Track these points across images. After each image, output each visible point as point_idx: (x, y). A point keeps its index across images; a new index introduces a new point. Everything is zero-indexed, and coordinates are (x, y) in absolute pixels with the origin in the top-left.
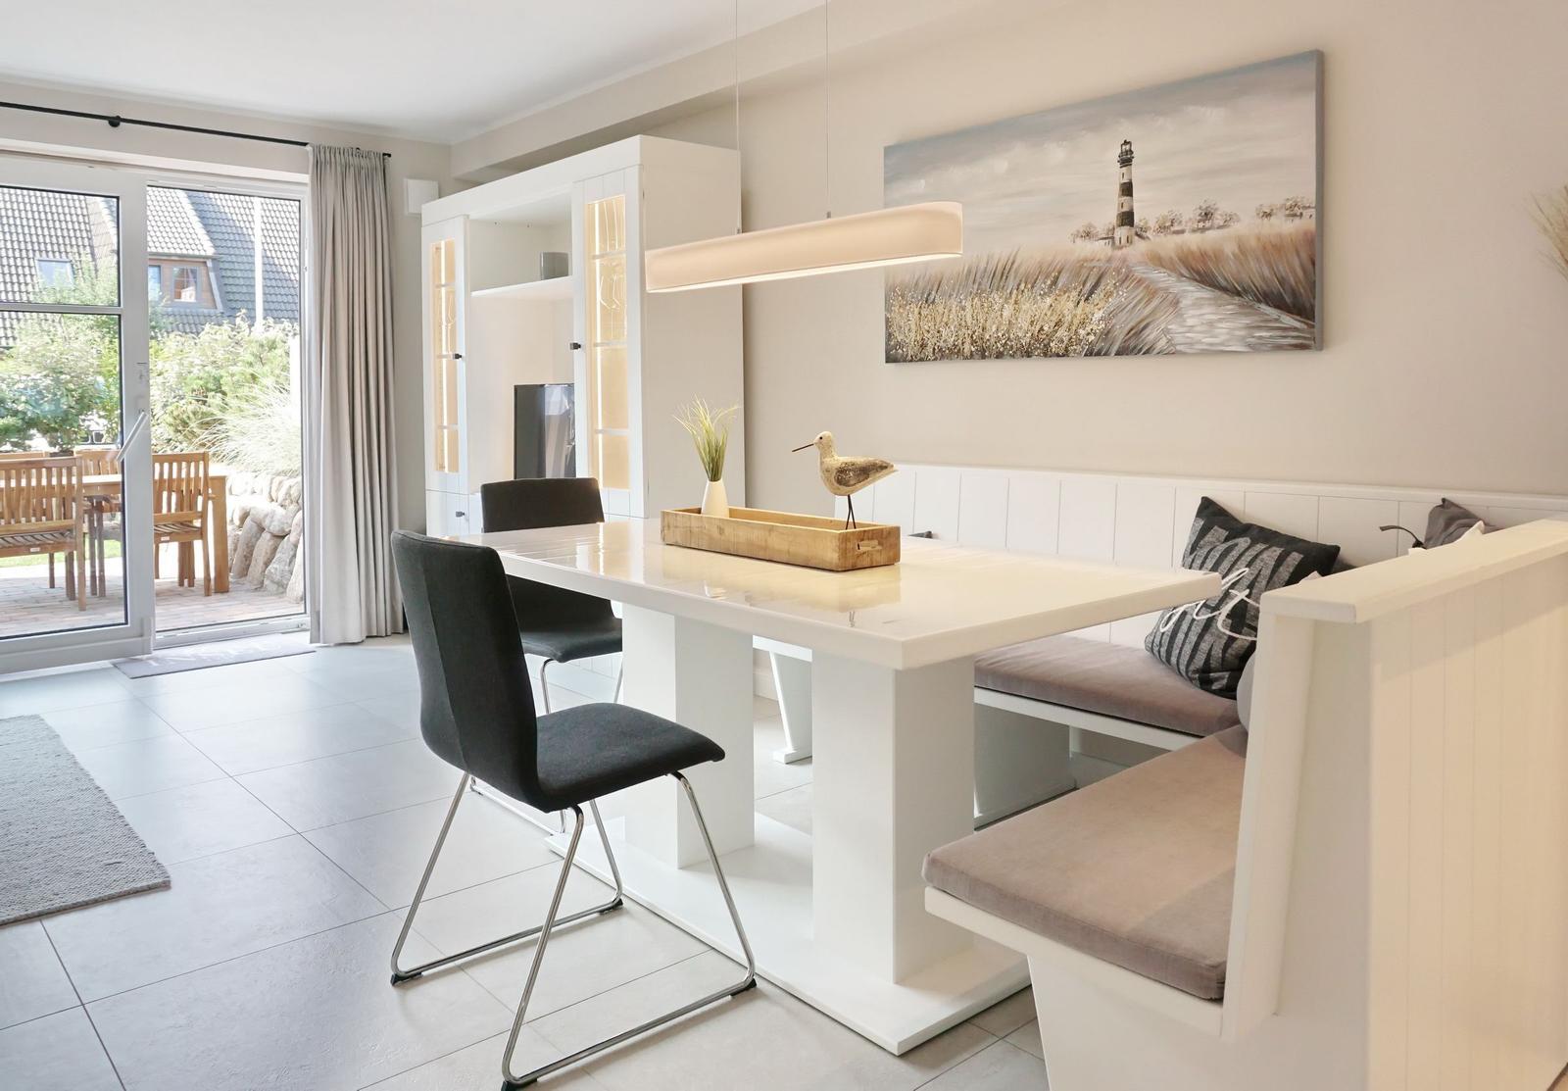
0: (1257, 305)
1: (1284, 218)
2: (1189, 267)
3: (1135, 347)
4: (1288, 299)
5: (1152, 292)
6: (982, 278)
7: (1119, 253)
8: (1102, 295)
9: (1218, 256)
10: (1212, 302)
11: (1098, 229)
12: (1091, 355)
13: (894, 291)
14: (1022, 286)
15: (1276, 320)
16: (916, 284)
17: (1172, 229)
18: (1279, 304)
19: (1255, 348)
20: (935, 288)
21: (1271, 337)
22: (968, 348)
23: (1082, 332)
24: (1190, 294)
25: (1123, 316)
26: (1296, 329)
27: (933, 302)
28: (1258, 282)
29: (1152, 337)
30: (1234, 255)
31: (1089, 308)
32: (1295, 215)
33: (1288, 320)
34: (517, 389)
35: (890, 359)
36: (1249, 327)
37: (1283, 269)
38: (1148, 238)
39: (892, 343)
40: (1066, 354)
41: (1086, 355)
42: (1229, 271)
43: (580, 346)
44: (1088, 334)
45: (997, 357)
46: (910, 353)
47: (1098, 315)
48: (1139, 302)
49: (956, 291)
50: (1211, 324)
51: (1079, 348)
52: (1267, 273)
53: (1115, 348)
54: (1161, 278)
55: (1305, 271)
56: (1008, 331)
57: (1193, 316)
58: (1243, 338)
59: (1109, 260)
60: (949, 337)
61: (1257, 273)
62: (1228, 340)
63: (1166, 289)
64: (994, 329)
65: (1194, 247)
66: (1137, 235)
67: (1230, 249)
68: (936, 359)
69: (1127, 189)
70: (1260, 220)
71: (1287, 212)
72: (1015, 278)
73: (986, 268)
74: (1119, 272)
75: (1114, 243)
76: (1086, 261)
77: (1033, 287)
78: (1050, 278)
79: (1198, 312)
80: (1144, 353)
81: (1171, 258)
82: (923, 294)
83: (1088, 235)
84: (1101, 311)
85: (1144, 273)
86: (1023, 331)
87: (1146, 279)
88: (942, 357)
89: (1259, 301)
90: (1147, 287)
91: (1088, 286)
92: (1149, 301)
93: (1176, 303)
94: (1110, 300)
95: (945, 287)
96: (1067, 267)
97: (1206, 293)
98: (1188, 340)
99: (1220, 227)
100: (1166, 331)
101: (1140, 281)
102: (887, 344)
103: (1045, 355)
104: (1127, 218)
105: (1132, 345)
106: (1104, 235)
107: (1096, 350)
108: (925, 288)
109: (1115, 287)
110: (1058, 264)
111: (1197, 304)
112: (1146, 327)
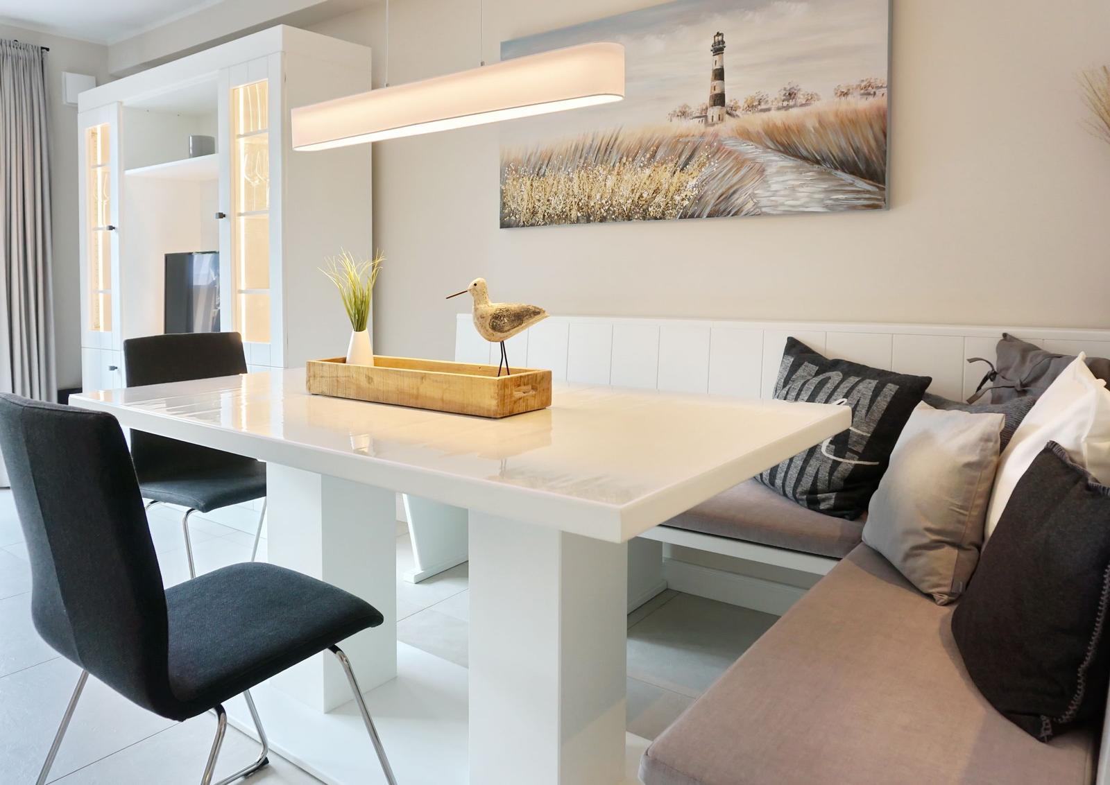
0: (834, 172)
1: (859, 97)
2: (773, 139)
3: (724, 211)
4: (862, 166)
5: (740, 162)
6: (588, 153)
7: (711, 129)
8: (696, 166)
9: (800, 130)
10: (794, 170)
11: (692, 110)
12: (685, 217)
13: (509, 167)
14: (624, 160)
16: (529, 160)
17: (759, 107)
18: (853, 170)
19: (832, 209)
20: (546, 162)
21: (846, 199)
22: (574, 214)
23: (677, 198)
24: (774, 163)
25: (714, 184)
26: (868, 192)
27: (544, 175)
28: (836, 152)
29: (740, 201)
30: (814, 128)
31: (684, 177)
32: (869, 94)
33: (862, 184)
34: (167, 257)
35: (504, 225)
36: (826, 191)
37: (858, 141)
38: (737, 115)
39: (506, 211)
40: (663, 217)
41: (680, 218)
42: (809, 143)
43: (224, 216)
44: (683, 200)
45: (601, 221)
46: (523, 219)
47: (692, 183)
48: (730, 170)
49: (564, 165)
50: (793, 189)
51: (674, 212)
52: (844, 144)
53: (706, 212)
54: (749, 150)
55: (876, 140)
56: (611, 199)
57: (777, 182)
58: (822, 200)
59: (702, 136)
60: (557, 205)
61: (835, 144)
62: (808, 202)
63: (753, 160)
64: (598, 197)
65: (779, 123)
66: (728, 113)
67: (811, 124)
68: (545, 224)
69: (719, 75)
70: (837, 99)
71: (862, 91)
72: (618, 153)
73: (591, 145)
74: (711, 145)
75: (706, 120)
76: (681, 136)
77: (633, 160)
78: (649, 152)
79: (781, 179)
80: (732, 216)
81: (758, 133)
82: (534, 168)
83: (683, 114)
84: (695, 180)
85: (733, 146)
86: (624, 197)
87: (735, 151)
88: (551, 222)
89: (836, 168)
90: (736, 158)
91: (683, 158)
92: (738, 170)
93: (762, 171)
94: (703, 169)
95: (554, 161)
96: (664, 143)
97: (789, 162)
98: (773, 203)
99: (802, 105)
100: (753, 196)
101: (730, 153)
102: (502, 212)
103: (644, 218)
104: (719, 99)
105: (722, 208)
106: (698, 115)
107: (690, 214)
108: (536, 164)
109: (708, 158)
110: (656, 140)
111: (781, 172)
112: (734, 192)
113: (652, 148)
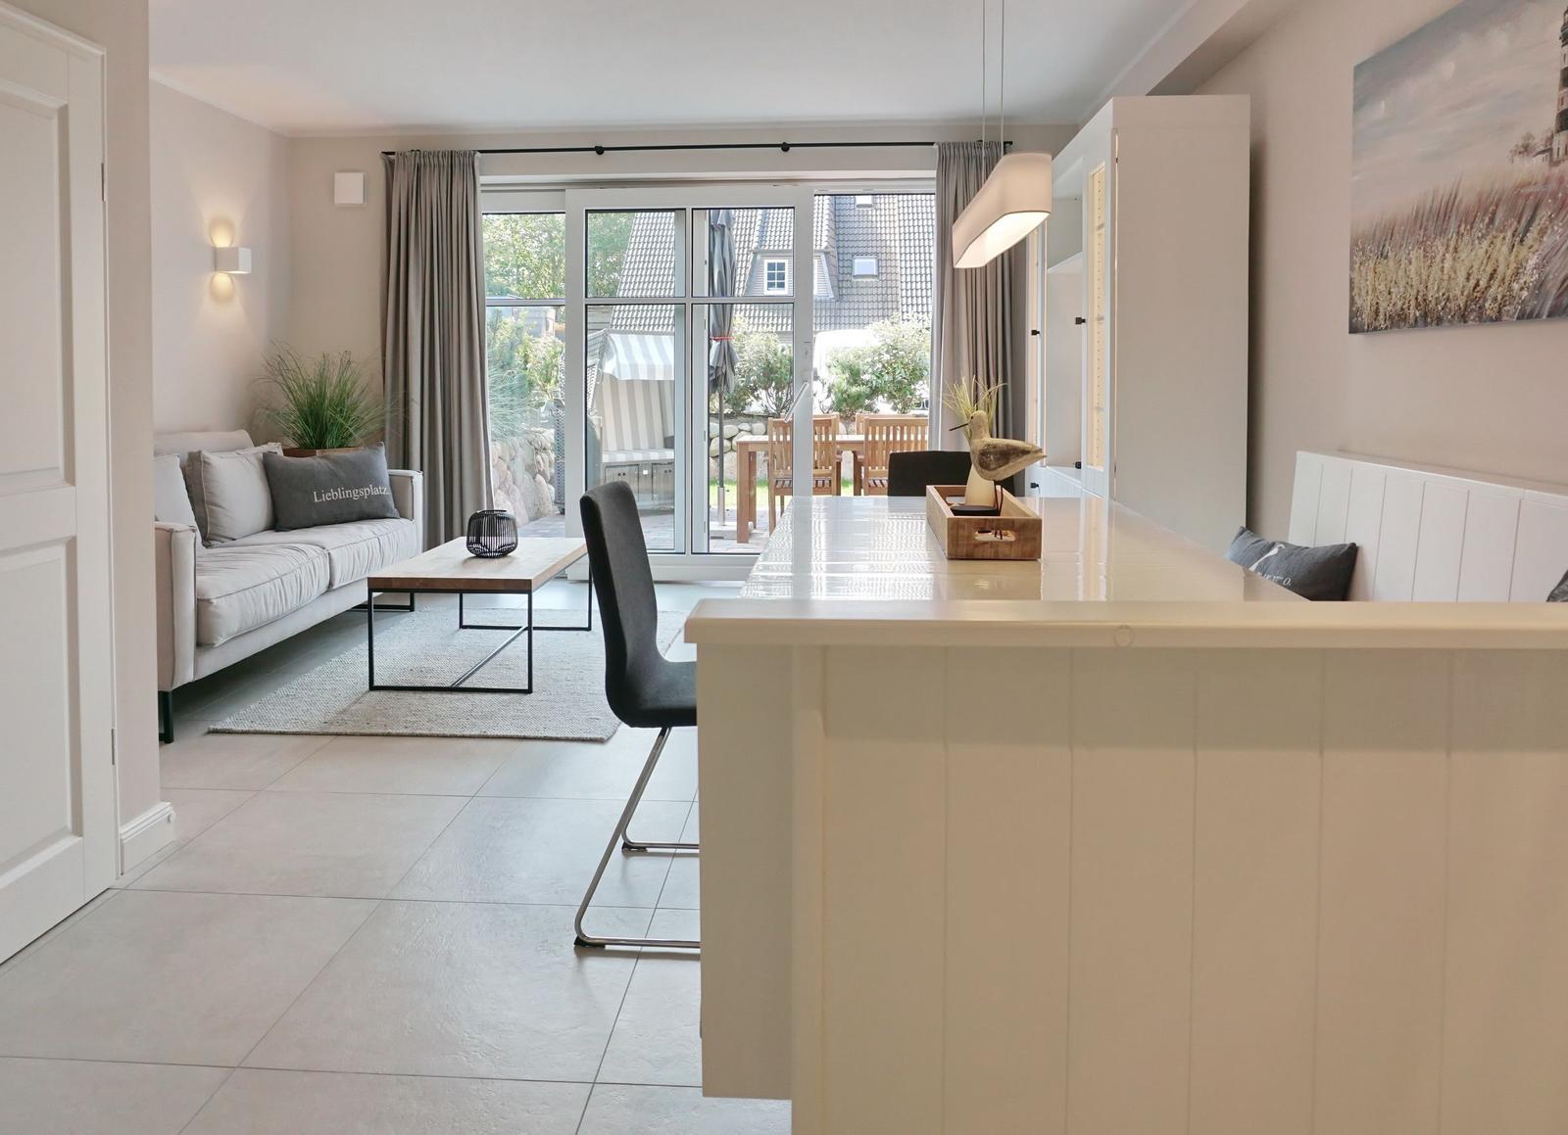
3: (1567, 305)
6: (1428, 220)
7: (1556, 170)
8: (1536, 233)
11: (1535, 141)
12: (1523, 318)
13: (1357, 246)
14: (1462, 228)
16: (1374, 235)
20: (1389, 236)
22: (1413, 313)
23: (1516, 286)
25: (1557, 262)
27: (1386, 255)
31: (1524, 251)
35: (1352, 329)
39: (1354, 309)
40: (1500, 318)
41: (1518, 318)
43: (1084, 321)
44: (1522, 289)
45: (1437, 325)
46: (1367, 320)
47: (1532, 261)
49: (1405, 238)
51: (1513, 309)
53: (1546, 312)
56: (1448, 290)
59: (1547, 181)
60: (1397, 298)
64: (1435, 287)
68: (1386, 328)
72: (1456, 218)
73: (1431, 208)
74: (1555, 198)
75: (1551, 155)
76: (1523, 185)
77: (1472, 228)
78: (1487, 215)
82: (1378, 246)
83: (1524, 149)
84: (1533, 256)
86: (1460, 288)
88: (1392, 326)
91: (1524, 221)
94: (1545, 239)
95: (1394, 235)
96: (1504, 198)
102: (1351, 311)
103: (1480, 320)
104: (1566, 120)
105: (1565, 302)
106: (1542, 148)
107: (1528, 312)
108: (1381, 238)
109: (1551, 219)
110: (1496, 193)
113: (1491, 209)
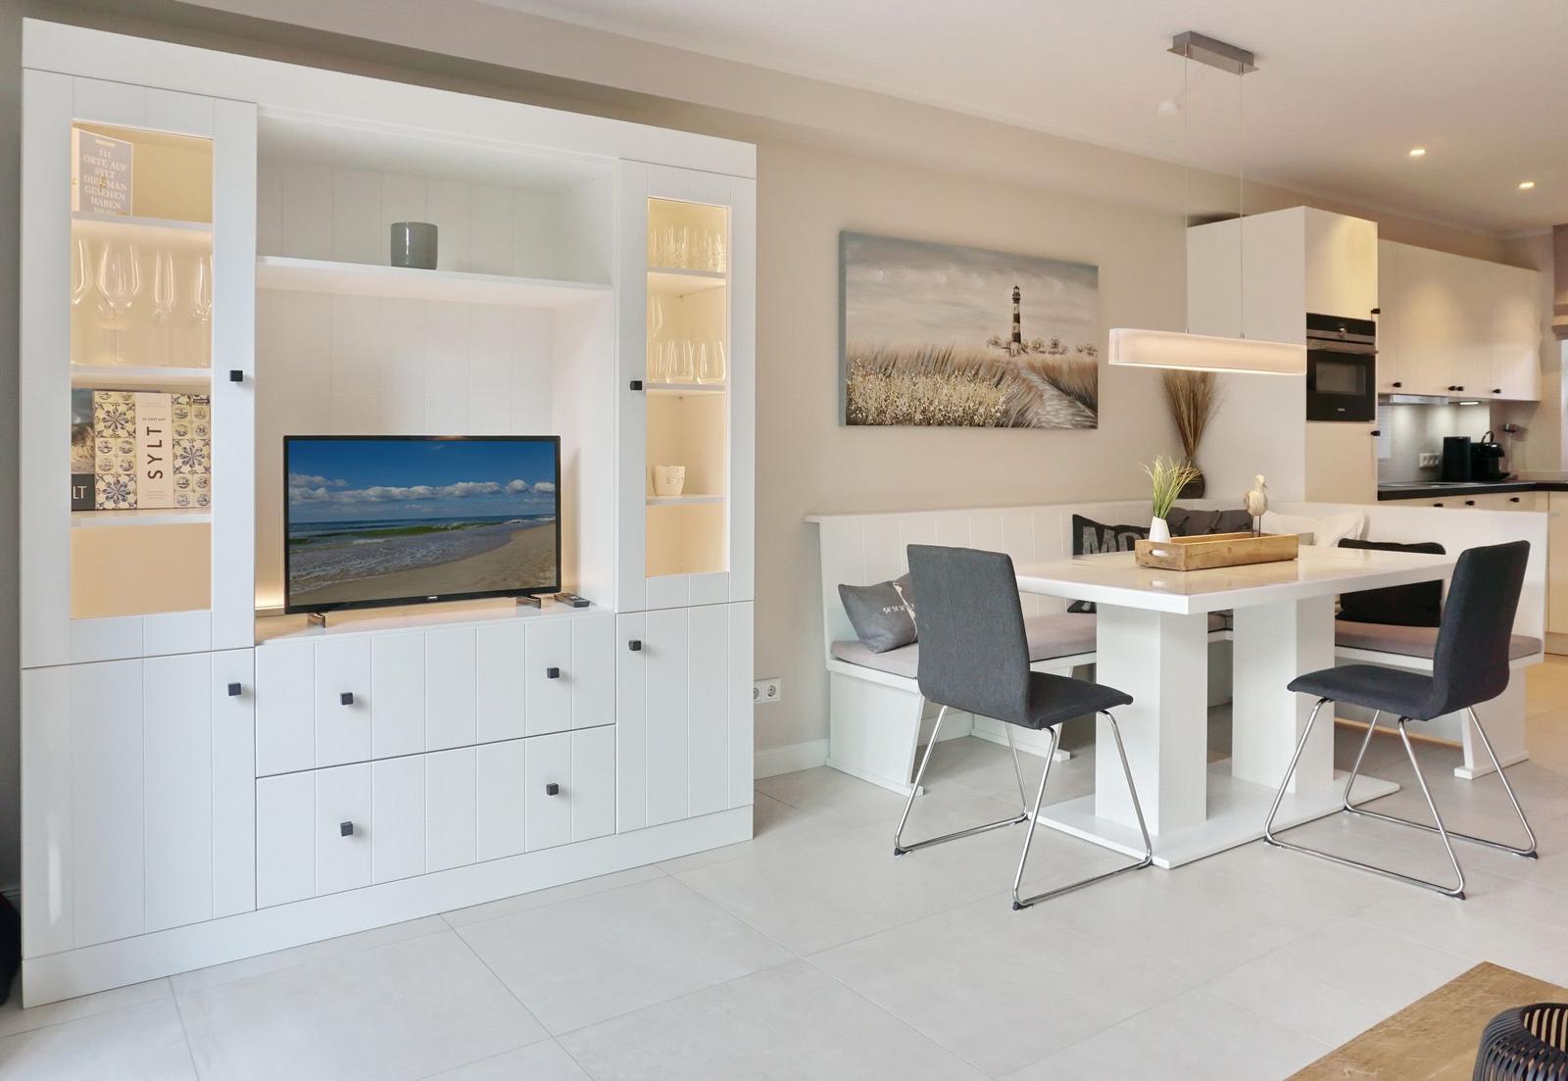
0: (1076, 402)
2: (1048, 376)
3: (1022, 423)
4: (1087, 400)
5: (1030, 388)
6: (928, 362)
7: (1013, 359)
8: (1004, 385)
9: (1060, 370)
10: (1058, 398)
11: (1002, 341)
12: (998, 426)
13: (856, 362)
14: (956, 373)
15: (1084, 411)
16: (875, 358)
17: (1039, 350)
18: (1085, 403)
19: (1076, 426)
20: (892, 364)
21: (1081, 421)
22: (918, 416)
23: (993, 410)
25: (1015, 401)
26: (1089, 417)
27: (890, 376)
28: (1077, 389)
29: (1029, 417)
30: (1066, 371)
31: (997, 394)
32: (1088, 354)
33: (1088, 412)
35: (851, 422)
36: (1073, 415)
37: (1086, 384)
38: (1027, 352)
39: (852, 407)
41: (995, 426)
42: (1065, 380)
44: (996, 412)
45: (939, 425)
46: (870, 417)
47: (1002, 399)
48: (1024, 392)
49: (908, 368)
50: (1057, 411)
51: (991, 421)
52: (1081, 385)
53: (1011, 423)
54: (1034, 379)
55: (1092, 382)
56: (947, 406)
57: (1049, 405)
58: (1070, 420)
59: (1008, 363)
60: (903, 405)
61: (1076, 384)
62: (1064, 421)
63: (1037, 387)
64: (937, 403)
65: (1049, 363)
66: (1022, 349)
67: (1065, 367)
68: (892, 424)
69: (1017, 319)
70: (1077, 353)
71: (1087, 351)
72: (951, 366)
73: (931, 355)
74: (1013, 372)
75: (1010, 352)
76: (995, 361)
77: (963, 374)
78: (973, 370)
79: (1051, 403)
80: (1026, 427)
81: (1039, 368)
82: (881, 367)
83: (996, 343)
84: (1004, 397)
85: (1026, 375)
86: (956, 405)
87: (1027, 379)
88: (897, 423)
89: (1077, 400)
90: (1027, 384)
91: (996, 379)
92: (1029, 393)
93: (1041, 396)
94: (1008, 390)
95: (899, 364)
96: (983, 363)
97: (1055, 392)
98: (1047, 420)
99: (1061, 354)
100: (1037, 413)
101: (1024, 380)
102: (848, 408)
103: (971, 425)
104: (1017, 337)
105: (1020, 421)
106: (1005, 346)
107: (1001, 423)
108: (883, 363)
109: (1011, 381)
110: (978, 360)
111: (1051, 399)
112: (1027, 409)
113: (976, 367)
